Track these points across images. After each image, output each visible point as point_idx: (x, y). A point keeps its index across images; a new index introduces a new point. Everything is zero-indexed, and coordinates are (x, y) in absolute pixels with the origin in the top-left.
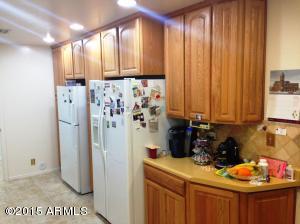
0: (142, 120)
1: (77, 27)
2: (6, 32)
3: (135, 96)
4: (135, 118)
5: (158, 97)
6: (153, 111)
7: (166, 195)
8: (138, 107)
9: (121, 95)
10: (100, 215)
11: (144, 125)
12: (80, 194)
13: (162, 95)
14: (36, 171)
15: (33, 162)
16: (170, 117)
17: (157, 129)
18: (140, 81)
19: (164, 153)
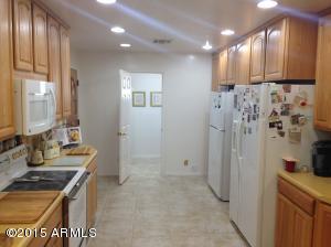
0: (280, 128)
1: (228, 33)
2: (169, 42)
3: (273, 101)
4: (272, 125)
5: (303, 104)
6: (295, 120)
7: (295, 213)
8: (276, 114)
9: (258, 101)
10: (233, 222)
11: (282, 134)
12: (221, 200)
13: (309, 102)
14: (187, 172)
15: (186, 163)
16: (318, 129)
17: (299, 140)
18: (281, 86)
19: (305, 169)
